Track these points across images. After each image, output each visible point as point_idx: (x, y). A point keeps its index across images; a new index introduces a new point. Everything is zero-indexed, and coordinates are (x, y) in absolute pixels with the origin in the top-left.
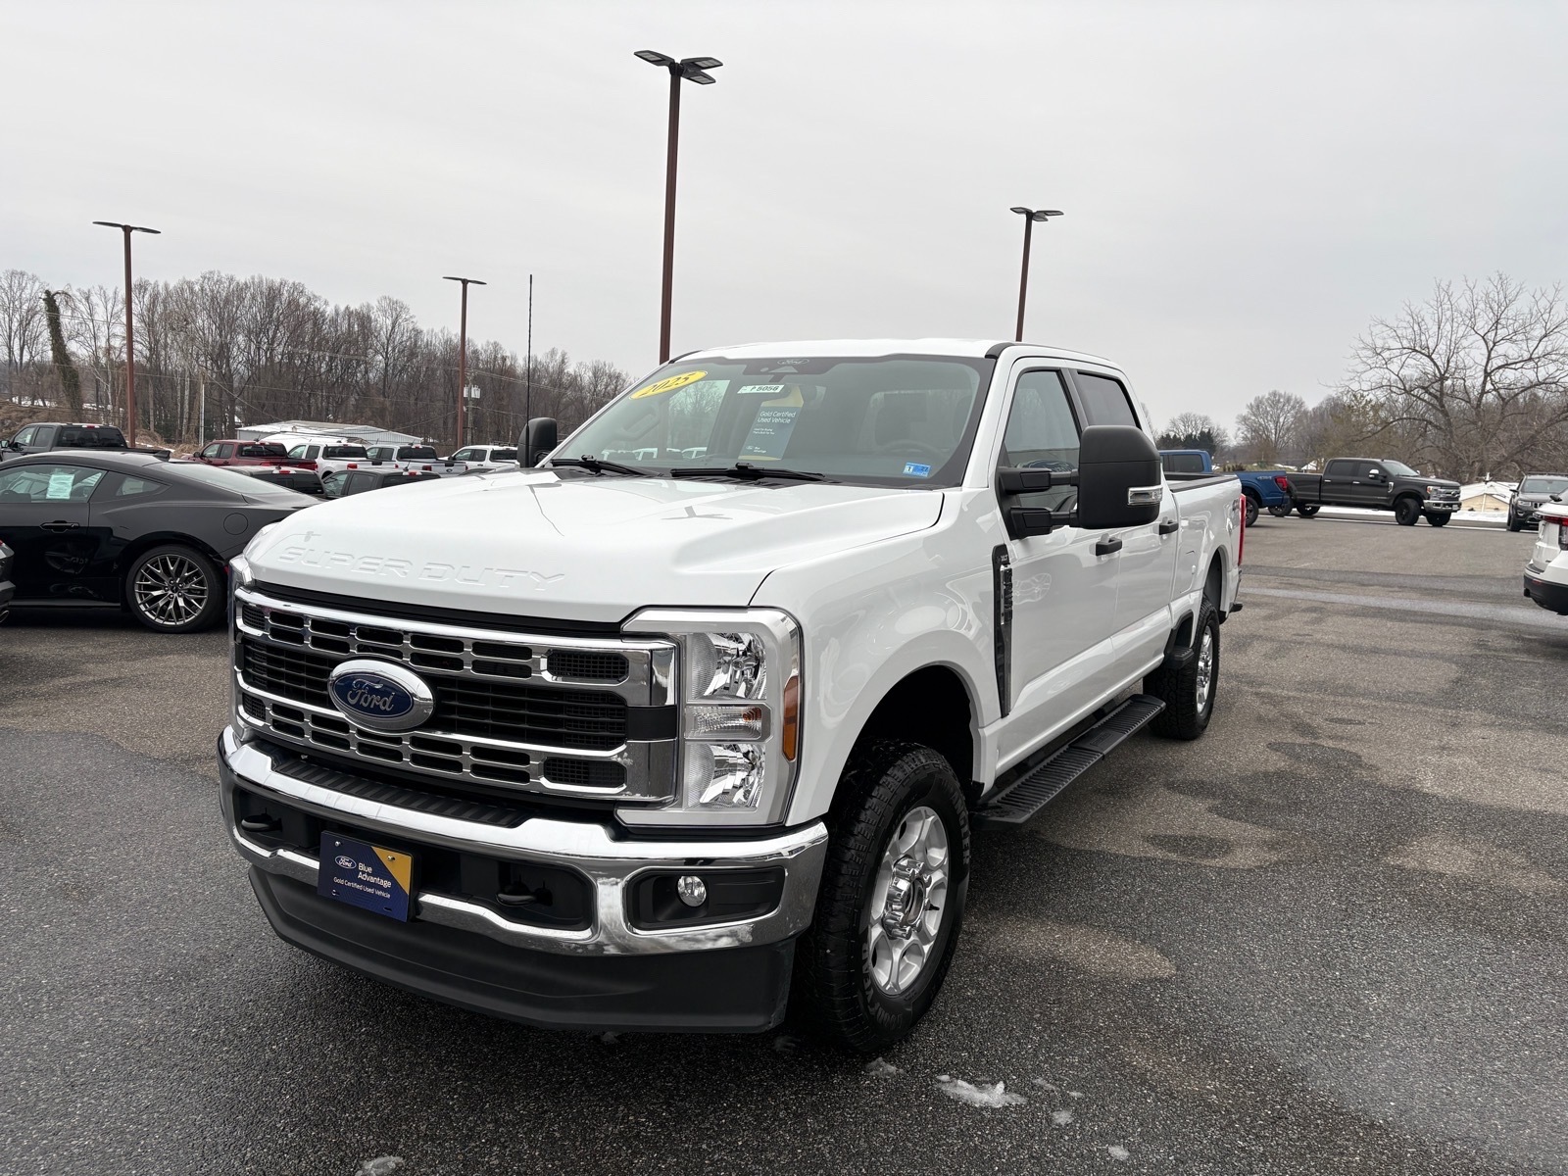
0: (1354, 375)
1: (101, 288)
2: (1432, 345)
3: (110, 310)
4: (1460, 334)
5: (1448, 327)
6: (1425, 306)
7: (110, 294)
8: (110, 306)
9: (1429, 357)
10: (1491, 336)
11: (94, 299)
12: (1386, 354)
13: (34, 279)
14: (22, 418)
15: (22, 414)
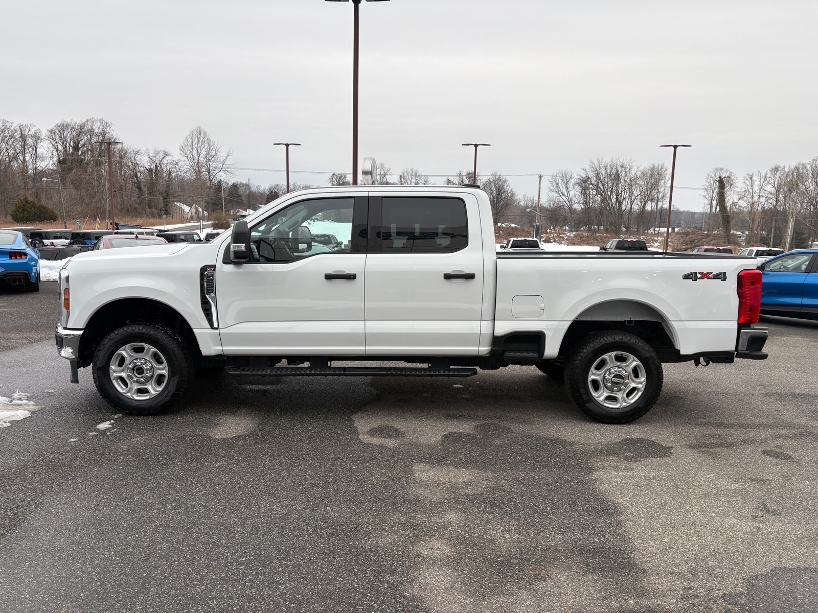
1: (759, 172)
3: (762, 184)
7: (763, 174)
8: (762, 180)
11: (755, 178)
13: (727, 170)
14: (702, 239)
15: (702, 237)
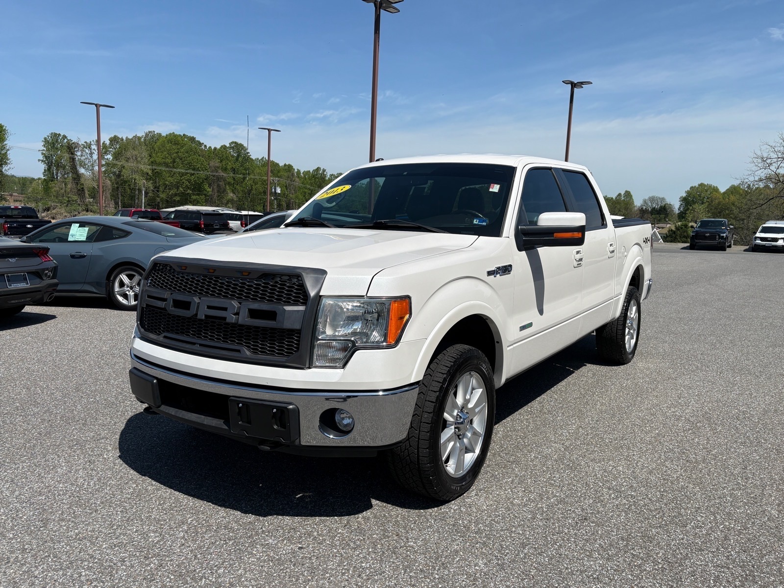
0: (750, 173)
11: (94, 147)
13: (65, 137)
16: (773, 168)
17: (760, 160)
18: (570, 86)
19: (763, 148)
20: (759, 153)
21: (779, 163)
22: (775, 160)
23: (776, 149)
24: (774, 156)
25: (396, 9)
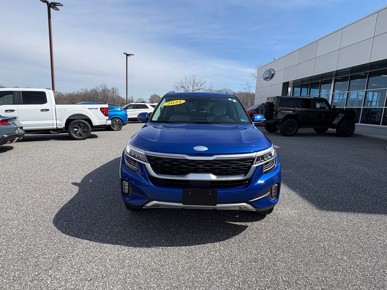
2: (185, 86)
4: (189, 85)
5: (187, 83)
6: (183, 80)
9: (184, 88)
10: (193, 85)
12: (178, 88)
16: (179, 90)
17: (175, 87)
18: (126, 55)
19: (176, 83)
20: (175, 85)
21: (181, 88)
22: (180, 87)
23: (180, 84)
24: (179, 86)
25: (58, 9)
